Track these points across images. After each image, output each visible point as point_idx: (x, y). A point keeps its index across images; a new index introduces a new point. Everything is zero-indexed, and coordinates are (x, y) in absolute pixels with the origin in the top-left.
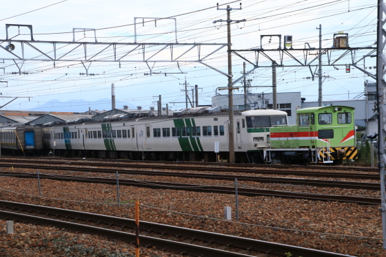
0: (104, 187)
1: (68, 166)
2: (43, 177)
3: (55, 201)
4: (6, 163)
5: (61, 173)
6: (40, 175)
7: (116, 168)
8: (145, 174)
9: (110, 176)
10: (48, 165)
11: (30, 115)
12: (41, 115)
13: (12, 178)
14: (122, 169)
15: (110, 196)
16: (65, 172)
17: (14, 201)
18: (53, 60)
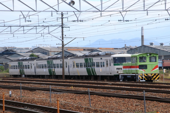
0: (135, 102)
1: (110, 86)
2: (92, 93)
3: (100, 111)
4: (68, 84)
5: (105, 91)
6: (90, 92)
7: (144, 88)
8: (165, 93)
9: (139, 94)
10: (96, 85)
11: (84, 50)
12: (92, 50)
13: (72, 94)
14: (148, 88)
15: (139, 108)
16: (108, 90)
17: (72, 110)
18: (100, 11)
